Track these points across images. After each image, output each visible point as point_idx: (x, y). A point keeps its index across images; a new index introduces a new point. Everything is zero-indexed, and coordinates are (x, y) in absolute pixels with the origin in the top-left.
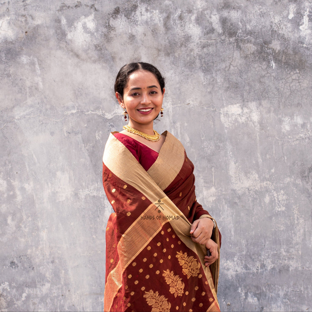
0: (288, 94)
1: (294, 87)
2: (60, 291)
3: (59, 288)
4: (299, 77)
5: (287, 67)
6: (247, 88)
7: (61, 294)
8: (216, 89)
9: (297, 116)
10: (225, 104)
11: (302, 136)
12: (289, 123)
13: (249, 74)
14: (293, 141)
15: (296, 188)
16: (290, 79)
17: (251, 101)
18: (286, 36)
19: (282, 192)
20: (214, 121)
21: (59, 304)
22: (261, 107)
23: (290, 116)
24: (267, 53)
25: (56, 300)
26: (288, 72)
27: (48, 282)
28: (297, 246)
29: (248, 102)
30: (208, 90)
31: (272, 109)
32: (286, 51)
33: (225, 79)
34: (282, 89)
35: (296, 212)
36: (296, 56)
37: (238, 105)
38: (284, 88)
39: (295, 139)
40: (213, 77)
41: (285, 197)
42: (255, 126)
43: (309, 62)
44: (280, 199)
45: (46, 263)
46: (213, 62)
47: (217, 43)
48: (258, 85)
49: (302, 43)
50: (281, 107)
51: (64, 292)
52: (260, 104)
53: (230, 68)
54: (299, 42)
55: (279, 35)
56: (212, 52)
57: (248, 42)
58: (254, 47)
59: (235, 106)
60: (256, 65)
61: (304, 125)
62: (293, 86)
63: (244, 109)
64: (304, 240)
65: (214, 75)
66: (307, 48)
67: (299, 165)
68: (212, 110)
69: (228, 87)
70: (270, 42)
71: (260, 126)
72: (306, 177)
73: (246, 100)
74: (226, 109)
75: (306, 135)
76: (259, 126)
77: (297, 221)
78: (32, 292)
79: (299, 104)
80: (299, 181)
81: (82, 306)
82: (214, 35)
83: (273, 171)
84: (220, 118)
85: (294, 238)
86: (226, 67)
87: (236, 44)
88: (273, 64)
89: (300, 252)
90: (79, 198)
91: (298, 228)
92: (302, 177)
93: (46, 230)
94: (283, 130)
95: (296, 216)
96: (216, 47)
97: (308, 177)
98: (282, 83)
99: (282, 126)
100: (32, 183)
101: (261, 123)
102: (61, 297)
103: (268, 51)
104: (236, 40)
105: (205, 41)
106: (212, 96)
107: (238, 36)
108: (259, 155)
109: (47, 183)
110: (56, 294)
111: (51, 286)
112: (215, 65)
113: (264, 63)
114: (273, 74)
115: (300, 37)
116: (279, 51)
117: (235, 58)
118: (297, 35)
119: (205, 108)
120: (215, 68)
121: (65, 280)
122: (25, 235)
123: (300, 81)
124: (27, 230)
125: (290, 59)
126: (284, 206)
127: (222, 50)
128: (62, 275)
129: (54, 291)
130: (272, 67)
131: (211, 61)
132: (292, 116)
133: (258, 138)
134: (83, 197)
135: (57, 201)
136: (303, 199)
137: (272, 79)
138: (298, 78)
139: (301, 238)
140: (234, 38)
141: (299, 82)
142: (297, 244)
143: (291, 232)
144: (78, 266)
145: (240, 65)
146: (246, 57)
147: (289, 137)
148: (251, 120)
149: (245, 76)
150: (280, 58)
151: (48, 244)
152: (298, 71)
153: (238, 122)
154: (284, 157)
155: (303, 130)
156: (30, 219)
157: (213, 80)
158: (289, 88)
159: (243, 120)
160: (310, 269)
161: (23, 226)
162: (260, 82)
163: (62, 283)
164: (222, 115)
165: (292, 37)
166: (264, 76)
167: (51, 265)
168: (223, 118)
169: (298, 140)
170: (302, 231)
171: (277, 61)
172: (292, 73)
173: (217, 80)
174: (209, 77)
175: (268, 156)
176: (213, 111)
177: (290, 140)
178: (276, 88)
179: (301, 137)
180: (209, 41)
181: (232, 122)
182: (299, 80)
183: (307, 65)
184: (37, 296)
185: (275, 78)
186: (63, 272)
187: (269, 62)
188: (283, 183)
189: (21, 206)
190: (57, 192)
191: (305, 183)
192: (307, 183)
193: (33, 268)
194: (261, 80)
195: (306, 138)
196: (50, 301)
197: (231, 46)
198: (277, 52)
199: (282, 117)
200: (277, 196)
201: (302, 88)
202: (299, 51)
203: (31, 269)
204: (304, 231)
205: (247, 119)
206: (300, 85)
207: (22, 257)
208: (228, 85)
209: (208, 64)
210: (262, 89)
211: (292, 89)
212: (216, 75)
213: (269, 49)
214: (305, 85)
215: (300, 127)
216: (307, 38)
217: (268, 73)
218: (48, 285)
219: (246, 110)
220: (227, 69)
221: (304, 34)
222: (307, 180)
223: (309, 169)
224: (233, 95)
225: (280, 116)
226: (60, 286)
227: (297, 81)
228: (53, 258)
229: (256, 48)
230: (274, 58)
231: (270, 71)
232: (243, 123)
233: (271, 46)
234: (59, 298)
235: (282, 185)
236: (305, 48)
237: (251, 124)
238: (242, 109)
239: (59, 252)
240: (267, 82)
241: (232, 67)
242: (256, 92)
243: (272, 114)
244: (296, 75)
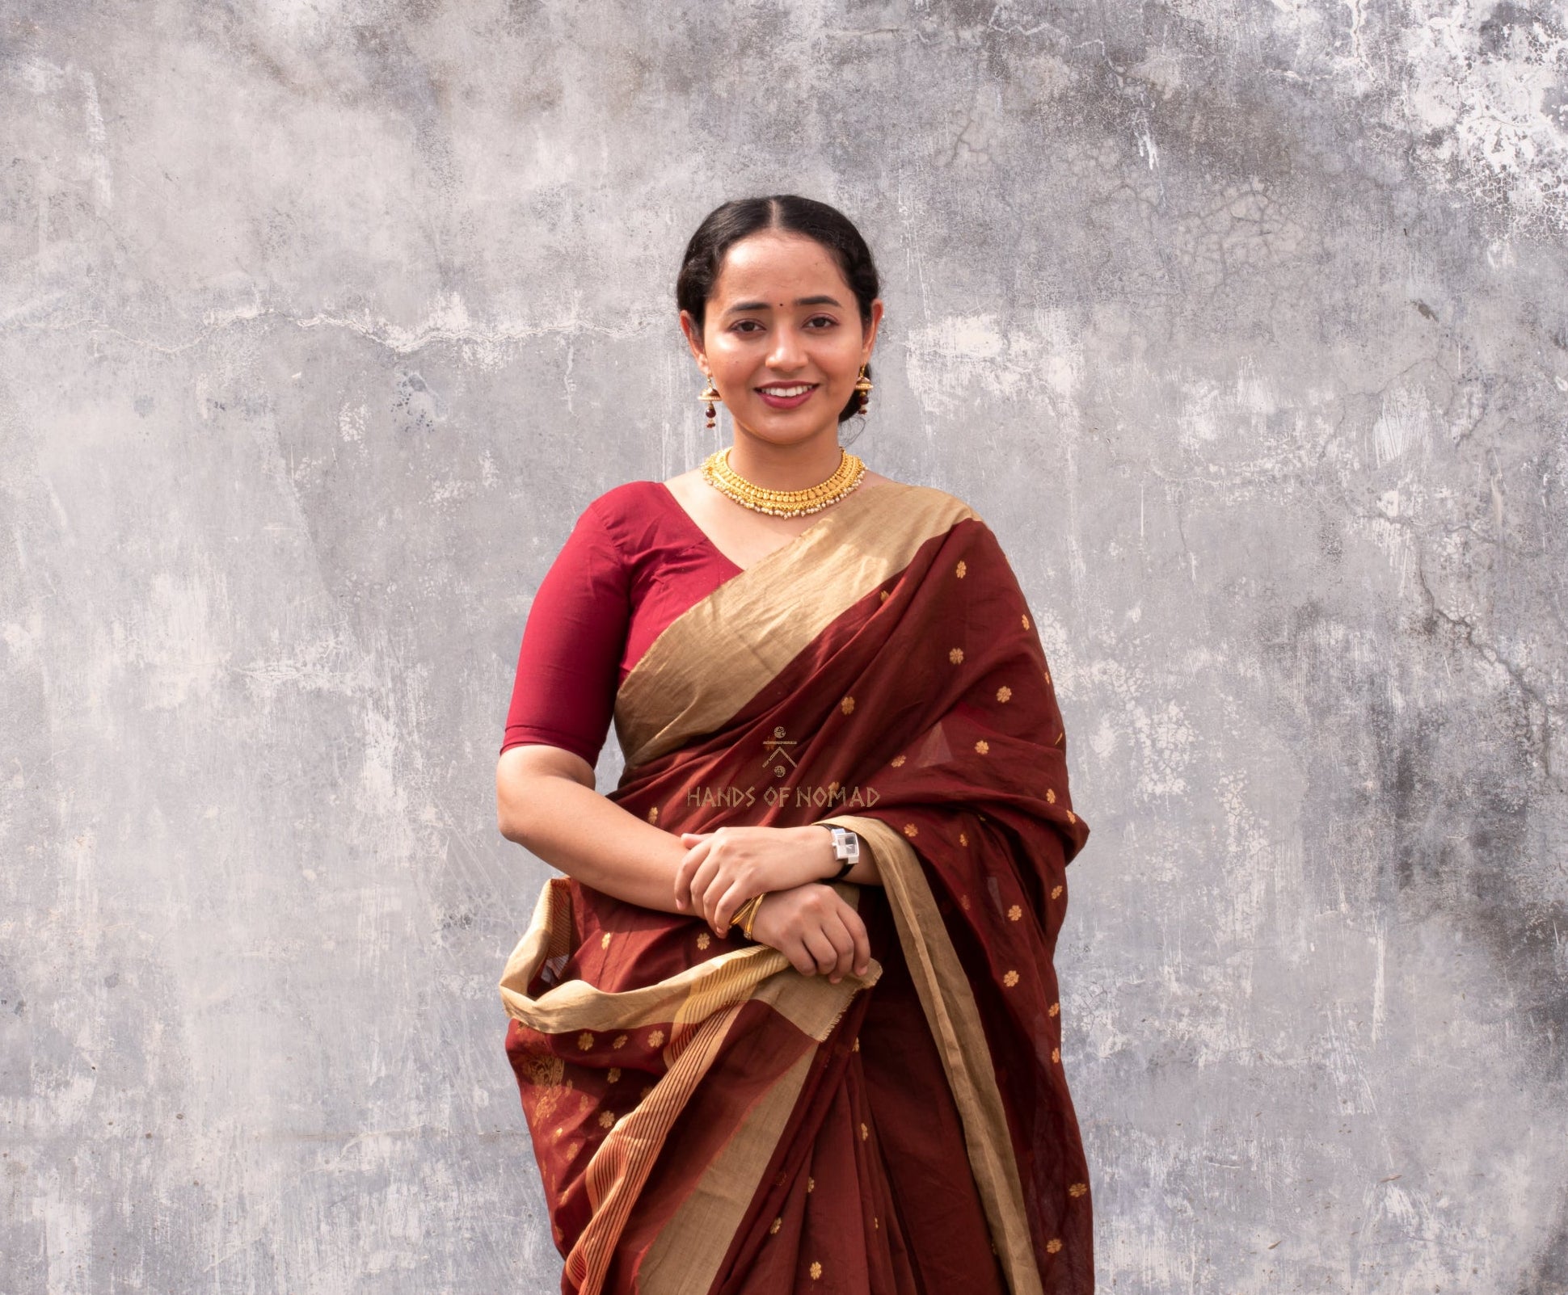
0: (1212, 280)
1: (1240, 253)
2: (139, 1117)
3: (132, 1103)
4: (1262, 211)
5: (1211, 166)
6: (1030, 246)
7: (140, 1133)
8: (891, 244)
9: (1249, 378)
10: (927, 313)
11: (1269, 466)
12: (1214, 407)
13: (1042, 188)
14: (1231, 490)
15: (1238, 695)
16: (1224, 216)
17: (1045, 306)
18: (1210, 32)
19: (1174, 710)
21: (130, 1176)
22: (1088, 332)
23: (1219, 378)
24: (1126, 100)
25: (116, 1156)
26: (1217, 187)
27: (87, 1070)
28: (1236, 959)
29: (1032, 306)
31: (1140, 343)
32: (1208, 93)
33: (931, 202)
34: (1187, 259)
35: (1232, 801)
36: (1254, 120)
37: (986, 318)
38: (1194, 256)
39: (1238, 481)
40: (879, 193)
41: (1183, 735)
42: (1061, 416)
43: (1308, 147)
44: (1162, 744)
45: (79, 985)
46: (881, 128)
47: (904, 46)
48: (1078, 235)
49: (1281, 64)
50: (1181, 337)
51: (158, 1121)
52: (1087, 320)
53: (955, 155)
54: (1266, 59)
55: (1178, 24)
56: (877, 86)
57: (1041, 48)
58: (1066, 69)
59: (972, 321)
60: (1072, 151)
61: (1278, 422)
62: (1233, 247)
63: (1013, 336)
64: (1266, 929)
65: (884, 183)
66: (1302, 88)
67: (1252, 595)
69: (946, 241)
70: (1140, 56)
71: (1085, 414)
72: (1282, 647)
73: (1023, 300)
74: (931, 333)
75: (1286, 462)
76: (1076, 413)
77: (1239, 842)
78: (6, 1115)
79: (1257, 325)
80: (1250, 668)
81: (234, 1189)
82: (890, 9)
83: (1135, 614)
84: (903, 370)
85: (1222, 921)
86: (939, 152)
87: (985, 54)
88: (1150, 149)
89: (1247, 985)
90: (247, 699)
91: (1240, 873)
92: (1268, 649)
93: (89, 834)
94: (1185, 439)
95: (1231, 819)
96: (899, 62)
97: (1294, 649)
98: (1188, 231)
99: (1182, 422)
100: (36, 621)
101: (1086, 402)
102: (140, 1144)
103: (1129, 91)
104: (989, 37)
105: (850, 34)
107: (997, 22)
108: (1074, 543)
109: (109, 625)
110: (117, 1131)
111: (96, 1093)
112: (890, 141)
113: (1111, 142)
114: (1150, 193)
115: (1271, 37)
116: (1177, 93)
117: (982, 116)
118: (1257, 30)
120: (891, 155)
121: (164, 1066)
123: (1266, 227)
125: (1226, 133)
126: (1180, 775)
127: (922, 76)
128: (152, 1043)
129: (113, 1115)
130: (1145, 159)
131: (873, 122)
132: (1226, 380)
133: (1072, 468)
134: (268, 694)
135: (149, 706)
136: (1265, 747)
137: (1144, 214)
138: (1257, 216)
139: (1254, 922)
140: (980, 28)
141: (1262, 233)
142: (1237, 950)
143: (1209, 894)
144: (226, 1003)
145: (1004, 145)
146: (1030, 113)
147: (1213, 469)
148: (1043, 389)
149: (1021, 196)
150: (1181, 126)
151: (95, 897)
152: (1258, 186)
153: (985, 393)
154: (1185, 555)
155: (1273, 442)
157: (880, 207)
158: (1216, 256)
159: (1006, 384)
160: (1291, 1062)
162: (1090, 223)
163: (151, 1079)
164: (913, 362)
165: (1237, 36)
166: (1108, 200)
167: (104, 993)
168: (915, 373)
169: (1250, 482)
170: (1258, 889)
171: (1165, 134)
172: (1232, 192)
173: (895, 207)
174: (860, 190)
175: (1114, 550)
177: (1214, 484)
178: (1159, 253)
179: (1263, 472)
181: (959, 391)
182: (1262, 221)
183: (1302, 158)
184: (28, 1134)
185: (1154, 208)
186: (159, 1027)
187: (1131, 140)
188: (1180, 673)
190: (150, 667)
191: (1277, 676)
192: (1288, 675)
193: (21, 1004)
194: (1094, 215)
195: (1285, 478)
196: (88, 1158)
197: (965, 64)
198: (1167, 96)
199: (1184, 380)
200: (1152, 726)
201: (1276, 259)
202: (1267, 99)
203: (10, 1008)
204: (1270, 890)
205: (1024, 385)
206: (1266, 244)
208: (944, 232)
209: (858, 133)
210: (1095, 253)
211: (1229, 261)
212: (894, 187)
213: (1135, 81)
214: (1290, 246)
215: (1262, 430)
216: (1302, 44)
217: (1124, 186)
218: (83, 1088)
219: (1021, 343)
220: (942, 161)
221: (1292, 25)
222: (1287, 663)
223: (1299, 616)
224: (964, 274)
225: (1174, 377)
226: (140, 1093)
227: (1255, 228)
228: (116, 962)
229: (1075, 76)
230: (1153, 120)
231: (1134, 177)
232: (1006, 400)
233: (1143, 69)
234: (133, 1151)
235: (1172, 679)
236: (1294, 85)
237: (1041, 403)
238: (1005, 335)
239: (143, 937)
240: (1120, 224)
241: (965, 154)
242: (1068, 266)
243: (1138, 365)
244: (1251, 199)
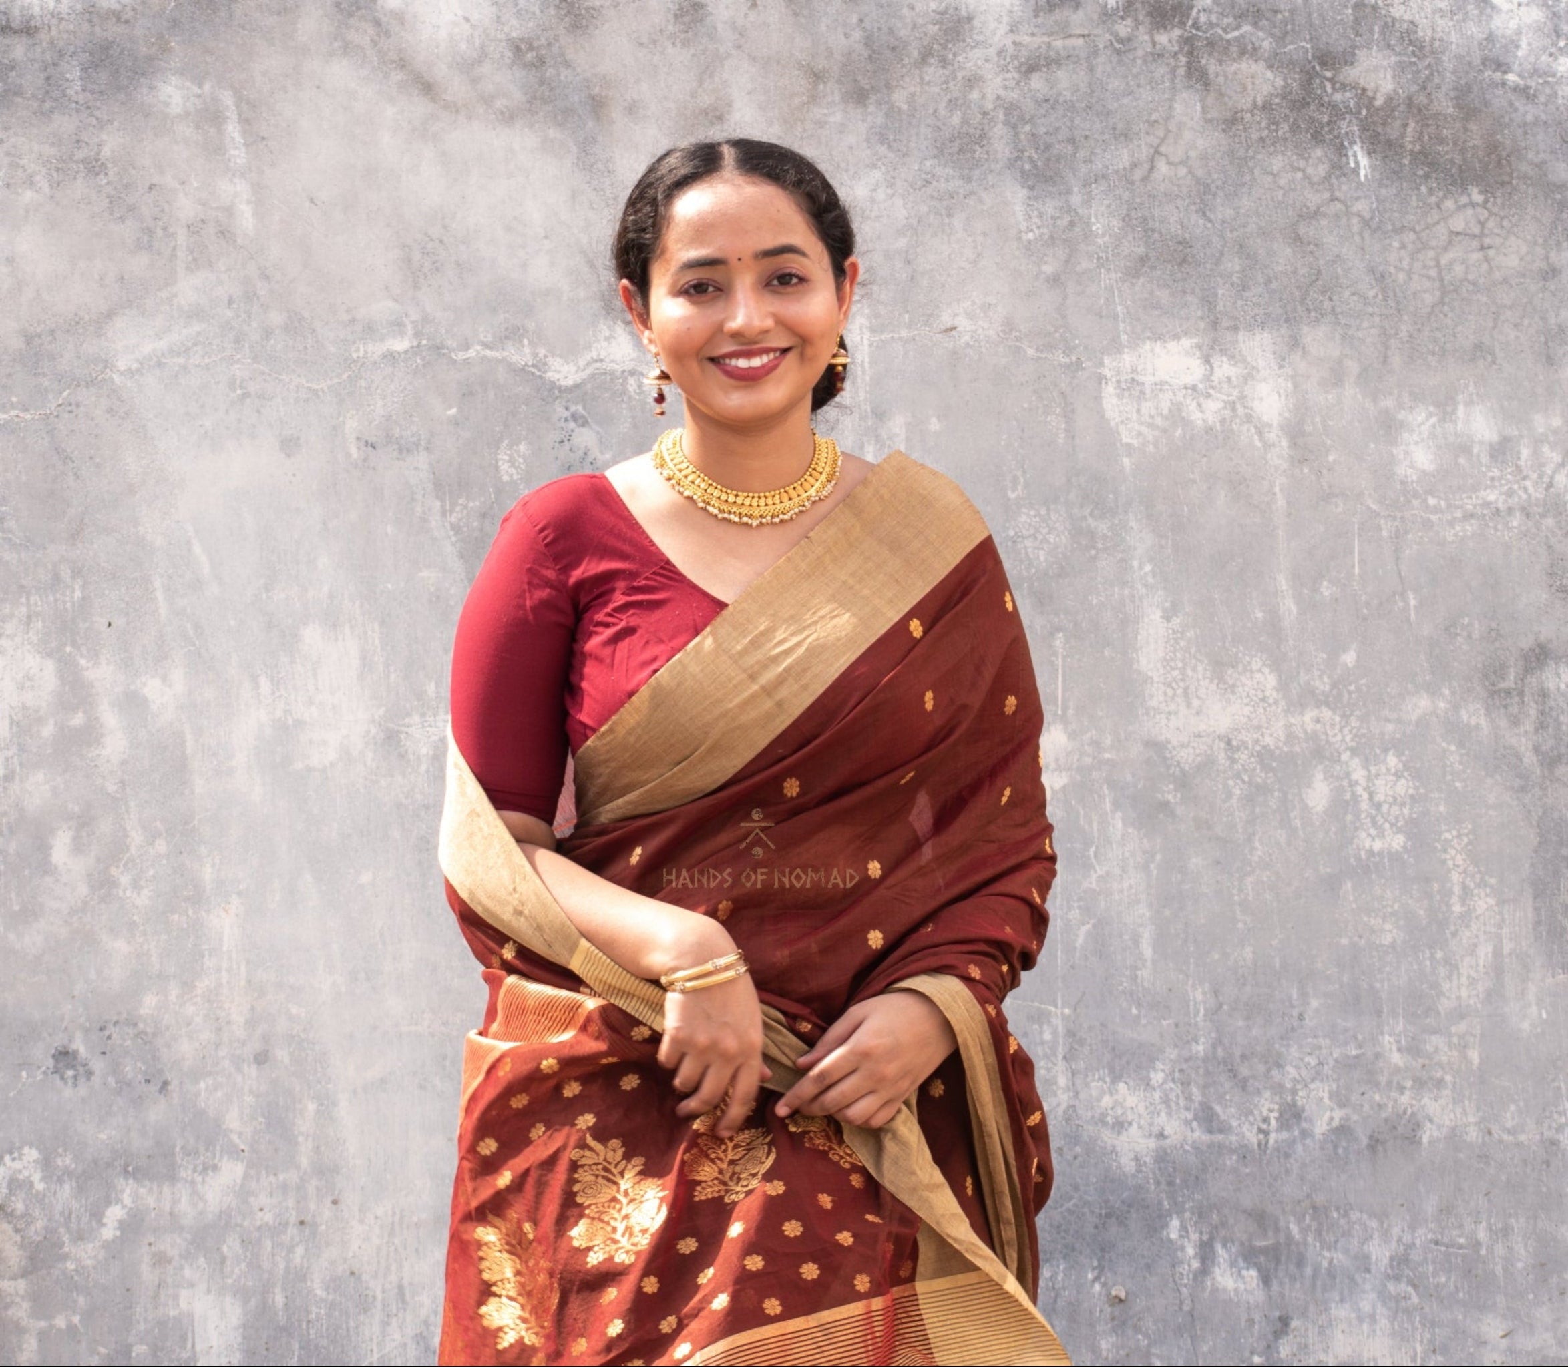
0: (1429, 299)
1: (1459, 269)
2: (291, 1203)
3: (285, 1187)
4: (1482, 224)
5: (1427, 176)
6: (1233, 264)
7: (293, 1218)
8: (1084, 264)
9: (1469, 404)
10: (1124, 337)
11: (1492, 497)
12: (1432, 435)
13: (1246, 203)
14: (1451, 524)
15: (1461, 744)
16: (1441, 231)
17: (1250, 328)
18: (1424, 33)
19: (1392, 760)
20: (1069, 414)
21: (282, 1266)
22: (1296, 357)
23: (1438, 405)
24: (1334, 107)
25: (268, 1244)
26: (1433, 199)
27: (235, 1153)
28: (1462, 1027)
29: (1236, 329)
30: (1048, 269)
31: (1353, 367)
32: (1422, 99)
33: (1126, 219)
34: (1401, 277)
35: (1456, 858)
36: (1473, 127)
37: (1187, 343)
38: (1409, 273)
39: (1459, 514)
40: (1069, 209)
41: (1403, 787)
42: (1268, 446)
43: (1530, 155)
44: (1379, 797)
45: (226, 1063)
46: (1072, 141)
47: (1095, 53)
48: (1284, 256)
49: (1501, 66)
50: (1396, 360)
51: (312, 1206)
52: (1295, 343)
53: (1152, 168)
54: (1484, 61)
55: (1389, 25)
56: (1068, 95)
57: (1243, 53)
58: (1269, 75)
59: (1172, 345)
60: (1277, 163)
61: (1501, 450)
62: (1451, 263)
63: (1216, 361)
64: (1494, 995)
65: (1076, 199)
66: (1523, 92)
67: (1476, 635)
68: (1065, 360)
69: (1143, 260)
70: (1348, 58)
71: (1294, 444)
72: (1508, 692)
73: (1225, 323)
74: (1128, 359)
75: (1510, 493)
76: (1284, 443)
77: (1463, 902)
78: (151, 1201)
79: (1478, 347)
80: (1474, 715)
81: (393, 1278)
82: (1080, 13)
83: (1349, 658)
84: (1098, 399)
85: (1446, 986)
86: (1134, 165)
87: (1183, 60)
88: (1361, 159)
89: (1474, 1056)
90: (402, 756)
91: (1466, 935)
92: (1493, 694)
93: (235, 901)
94: (1402, 470)
95: (1455, 877)
96: (1091, 69)
97: (1521, 693)
98: (1403, 246)
99: (1398, 451)
100: (178, 676)
101: (1295, 431)
102: (292, 1231)
103: (1338, 97)
104: (1187, 41)
105: (1038, 40)
106: (1065, 298)
107: (1195, 25)
108: (1283, 583)
109: (255, 679)
110: (268, 1217)
111: (246, 1177)
112: (1081, 154)
113: (1318, 152)
114: (1361, 206)
115: (1490, 38)
116: (1389, 99)
117: (1180, 126)
118: (1474, 30)
119: (1031, 352)
120: (1084, 169)
121: (317, 1149)
122: (132, 925)
123: (1487, 241)
124: (143, 899)
125: (1442, 141)
126: (1400, 831)
127: (1115, 84)
128: (305, 1122)
129: (263, 1200)
130: (1356, 171)
131: (1064, 134)
132: (1445, 406)
133: (1281, 502)
134: (424, 751)
135: (299, 765)
136: (1491, 799)
137: (1355, 229)
138: (1476, 230)
139: (1480, 987)
140: (1177, 32)
141: (1482, 248)
142: (1462, 1017)
143: (1432, 957)
144: (383, 1081)
145: (1204, 157)
146: (1232, 122)
147: (1432, 501)
148: (1249, 418)
149: (1222, 211)
150: (1393, 132)
151: (243, 969)
152: (1478, 198)
153: (1186, 422)
154: (1403, 595)
155: (1496, 472)
156: (161, 846)
157: (1072, 224)
158: (1433, 273)
159: (1208, 412)
160: (1522, 1138)
161: (125, 880)
162: (1297, 239)
163: (304, 1162)
164: (1109, 390)
165: (1454, 37)
166: (1316, 214)
167: (252, 1070)
168: (1112, 403)
169: (1472, 515)
170: (1485, 952)
171: (1379, 145)
172: (1449, 204)
173: (1088, 224)
174: (1050, 207)
175: (1326, 590)
176: (1068, 367)
177: (1434, 518)
178: (1372, 271)
179: (1487, 504)
180: (1059, 44)
181: (1159, 421)
182: (1482, 235)
183: (1524, 167)
184: (174, 1222)
185: (1366, 223)
186: (311, 1107)
187: (1341, 150)
188: (1399, 721)
189: (122, 782)
190: (299, 723)
191: (1503, 723)
192: (1515, 722)
193: (165, 1083)
194: (1302, 230)
195: (1510, 510)
196: (237, 1246)
197: (1161, 70)
198: (1379, 102)
199: (1400, 406)
200: (1369, 778)
201: (1497, 275)
202: (1487, 104)
203: (154, 1088)
204: (1497, 953)
205: (1228, 413)
206: (1487, 259)
207: (111, 1029)
208: (1141, 250)
209: (1048, 147)
210: (1303, 271)
211: (1447, 278)
212: (1087, 202)
213: (1344, 87)
214: (1513, 261)
215: (1485, 459)
216: (1524, 44)
217: (1333, 199)
218: (231, 1172)
219: (1224, 369)
220: (1138, 174)
221: (1513, 24)
222: (1514, 709)
223: (1526, 658)
224: (1163, 295)
225: (1388, 403)
226: (292, 1177)
227: (1475, 243)
228: (266, 1038)
229: (1279, 82)
230: (1364, 129)
231: (1344, 189)
232: (1209, 430)
233: (1350, 74)
234: (286, 1239)
235: (1390, 727)
236: (1515, 89)
237: (1246, 433)
238: (1207, 360)
239: (294, 1011)
240: (1329, 239)
241: (1162, 167)
242: (1274, 285)
243: (1350, 392)
244: (1470, 211)
